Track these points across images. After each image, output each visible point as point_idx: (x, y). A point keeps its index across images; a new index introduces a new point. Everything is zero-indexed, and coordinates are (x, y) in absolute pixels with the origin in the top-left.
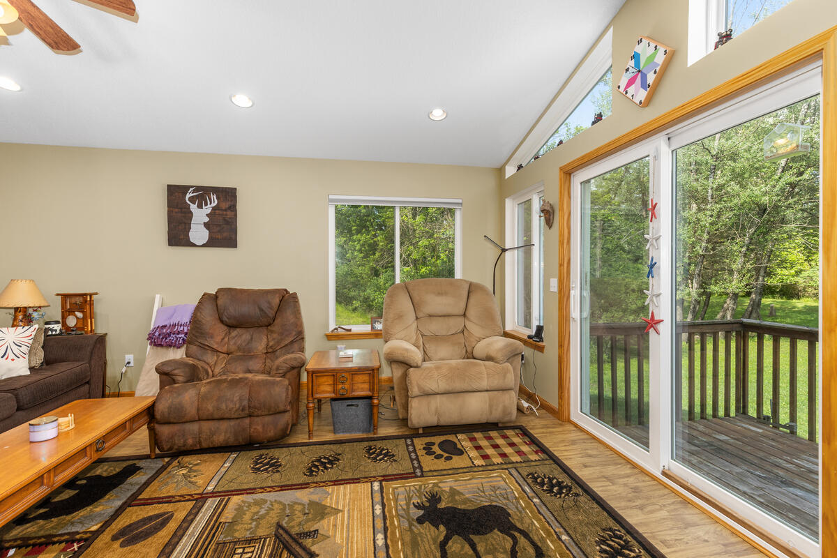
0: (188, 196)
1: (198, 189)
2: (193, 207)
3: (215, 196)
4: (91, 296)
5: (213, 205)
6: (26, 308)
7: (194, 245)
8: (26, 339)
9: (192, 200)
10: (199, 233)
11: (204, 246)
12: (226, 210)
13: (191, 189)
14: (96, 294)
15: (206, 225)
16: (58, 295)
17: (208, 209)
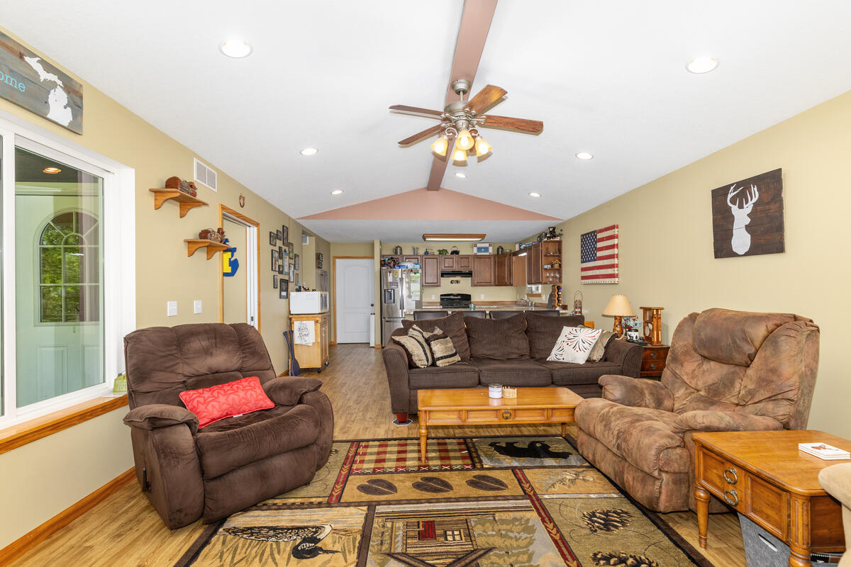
0: (730, 196)
1: (739, 184)
2: (735, 209)
3: (756, 189)
4: (657, 310)
5: (755, 200)
6: (620, 317)
7: (736, 255)
8: (590, 339)
9: (733, 201)
10: (741, 240)
11: (747, 254)
12: (768, 203)
13: (732, 188)
14: (663, 309)
15: (747, 228)
16: (641, 308)
17: (748, 208)
